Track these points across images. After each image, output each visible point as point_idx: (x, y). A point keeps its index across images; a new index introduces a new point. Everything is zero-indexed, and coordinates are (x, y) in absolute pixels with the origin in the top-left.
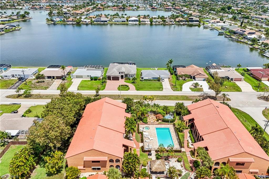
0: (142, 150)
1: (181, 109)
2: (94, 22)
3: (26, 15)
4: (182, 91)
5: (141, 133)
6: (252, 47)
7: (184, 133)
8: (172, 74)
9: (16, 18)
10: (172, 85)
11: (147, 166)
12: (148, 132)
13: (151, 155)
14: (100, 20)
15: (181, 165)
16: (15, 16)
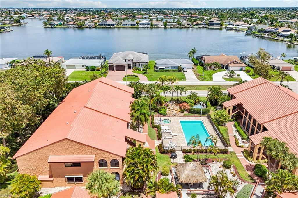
0: (159, 151)
1: (218, 95)
2: (98, 26)
3: (21, 20)
4: (212, 81)
5: (158, 128)
6: (290, 43)
7: (227, 126)
8: (196, 65)
9: (9, 23)
10: (197, 75)
11: (170, 174)
12: (169, 126)
13: (175, 157)
14: (105, 23)
15: (232, 173)
16: (7, 20)
